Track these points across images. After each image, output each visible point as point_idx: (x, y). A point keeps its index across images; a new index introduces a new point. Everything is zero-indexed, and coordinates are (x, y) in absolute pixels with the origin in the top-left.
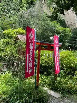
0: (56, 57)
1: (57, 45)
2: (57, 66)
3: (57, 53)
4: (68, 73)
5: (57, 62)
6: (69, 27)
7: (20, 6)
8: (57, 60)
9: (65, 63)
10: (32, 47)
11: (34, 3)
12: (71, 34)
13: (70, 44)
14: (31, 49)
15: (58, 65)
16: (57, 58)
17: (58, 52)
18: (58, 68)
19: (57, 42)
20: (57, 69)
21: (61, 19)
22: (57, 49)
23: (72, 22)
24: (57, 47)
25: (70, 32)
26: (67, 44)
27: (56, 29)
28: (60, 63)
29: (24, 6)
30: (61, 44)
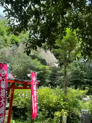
0: (34, 96)
1: (34, 82)
2: (35, 108)
3: (34, 92)
4: (47, 115)
5: (34, 103)
6: (49, 65)
7: (4, 45)
8: (34, 100)
9: (44, 103)
10: (5, 86)
11: (18, 44)
12: (50, 72)
13: (50, 81)
14: (3, 89)
15: (35, 106)
16: (34, 98)
17: (36, 90)
18: (36, 110)
19: (34, 79)
20: (35, 112)
21: (42, 58)
22: (35, 87)
23: (51, 61)
24: (34, 84)
25: (49, 70)
26: (48, 81)
27: (37, 67)
28: (38, 103)
29: (8, 45)
30: (39, 81)
